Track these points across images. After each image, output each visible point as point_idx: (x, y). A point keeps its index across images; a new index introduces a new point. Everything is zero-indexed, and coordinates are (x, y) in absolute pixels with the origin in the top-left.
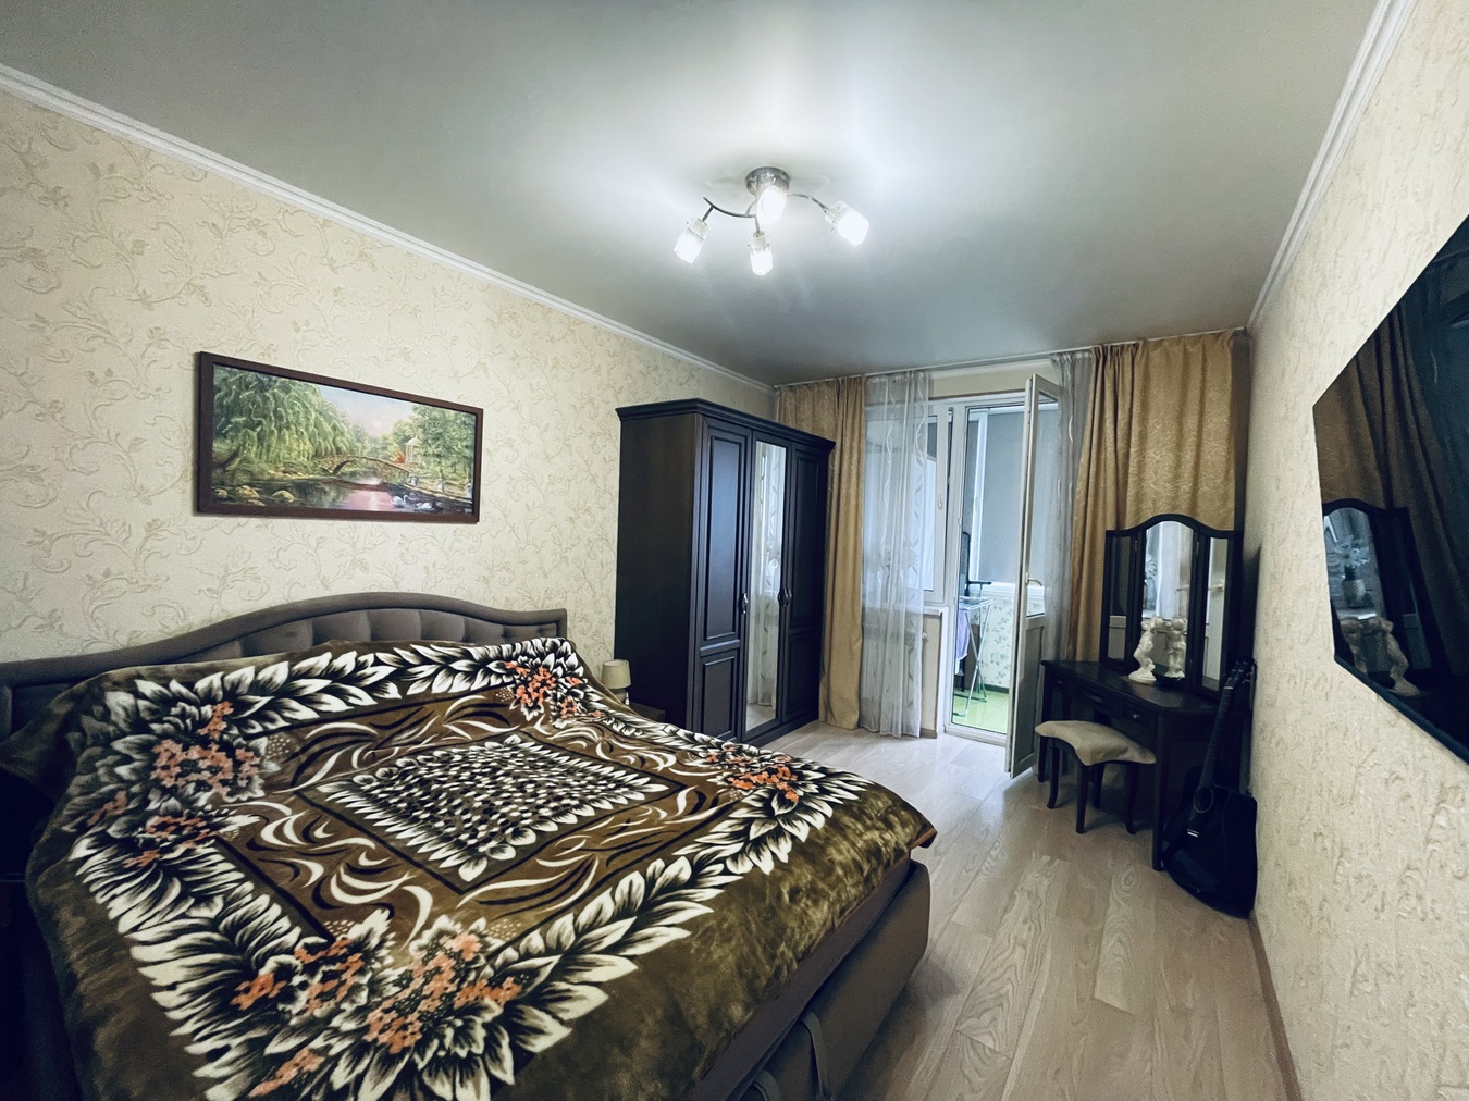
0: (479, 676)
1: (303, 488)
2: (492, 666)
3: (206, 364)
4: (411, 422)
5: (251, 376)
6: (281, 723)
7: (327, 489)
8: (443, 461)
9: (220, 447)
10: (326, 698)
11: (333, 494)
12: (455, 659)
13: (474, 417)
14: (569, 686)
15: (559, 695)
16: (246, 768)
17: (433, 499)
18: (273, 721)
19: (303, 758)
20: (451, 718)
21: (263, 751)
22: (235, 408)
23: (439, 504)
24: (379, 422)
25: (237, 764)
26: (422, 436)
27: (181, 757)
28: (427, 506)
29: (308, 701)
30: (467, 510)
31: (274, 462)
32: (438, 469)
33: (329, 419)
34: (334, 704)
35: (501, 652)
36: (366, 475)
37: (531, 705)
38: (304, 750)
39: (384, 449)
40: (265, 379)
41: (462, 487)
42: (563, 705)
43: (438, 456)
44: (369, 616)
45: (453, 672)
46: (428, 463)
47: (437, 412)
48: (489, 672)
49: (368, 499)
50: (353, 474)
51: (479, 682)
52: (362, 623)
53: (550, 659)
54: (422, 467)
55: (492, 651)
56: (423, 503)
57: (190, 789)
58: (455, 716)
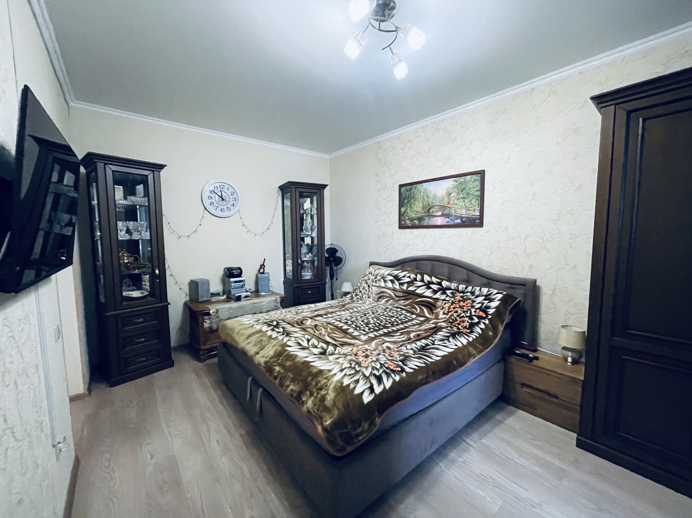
0: (439, 293)
1: (420, 219)
2: (448, 292)
3: (401, 187)
4: (452, 187)
5: (408, 187)
6: (378, 285)
7: (426, 218)
8: (466, 200)
9: (403, 210)
10: (389, 282)
12: (433, 283)
13: (480, 175)
14: (473, 313)
16: (370, 292)
17: (461, 218)
21: (373, 290)
22: (405, 198)
23: (464, 219)
26: (456, 191)
27: (364, 285)
28: (459, 221)
29: (385, 281)
30: (477, 221)
31: (412, 212)
32: (463, 204)
33: (426, 194)
36: (437, 211)
37: (446, 312)
38: (379, 293)
39: (442, 200)
40: (411, 187)
41: (474, 210)
42: (459, 320)
43: (463, 198)
46: (459, 202)
47: (462, 179)
48: (444, 293)
49: (438, 220)
50: (433, 212)
51: (437, 296)
53: (480, 299)
54: (457, 204)
55: (454, 286)
56: (457, 219)
57: (363, 293)
58: (419, 303)
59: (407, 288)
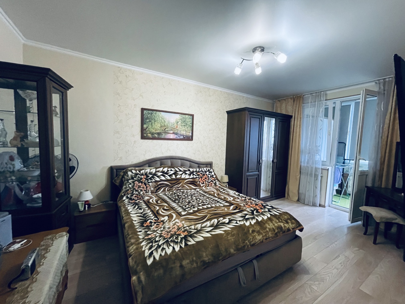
0: (192, 175)
1: (159, 134)
2: (194, 173)
3: (143, 110)
4: (179, 118)
5: (150, 112)
6: (154, 181)
7: (163, 134)
8: (185, 127)
9: (145, 126)
10: (162, 176)
11: (164, 135)
12: (187, 171)
13: (192, 116)
14: (211, 180)
15: (209, 181)
16: (148, 188)
17: (183, 136)
18: (152, 180)
19: (157, 188)
20: (185, 184)
21: (151, 185)
22: (147, 118)
23: (184, 136)
24: (172, 119)
25: (147, 187)
26: (181, 122)
27: (138, 185)
28: (182, 137)
29: (158, 177)
30: (190, 138)
31: (153, 129)
32: (184, 129)
33: (163, 119)
34: (163, 178)
35: (196, 170)
36: (170, 130)
37: (202, 183)
38: (158, 186)
39: (174, 125)
40: (152, 112)
41: (189, 133)
42: (210, 184)
43: (184, 126)
44: (170, 160)
45: (186, 174)
46: (182, 127)
47: (184, 116)
48: (194, 175)
49: (170, 136)
50: (168, 130)
51: (192, 176)
52: (169, 162)
53: (208, 173)
54: (181, 128)
55: (195, 170)
57: (140, 191)
59: (175, 177)
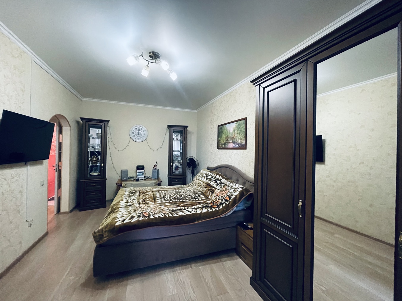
0: (219, 185)
2: (223, 185)
3: (218, 127)
4: (235, 127)
8: (240, 134)
11: (227, 145)
12: (218, 180)
13: (245, 120)
17: (239, 144)
22: (220, 133)
26: (237, 129)
30: (244, 146)
31: (222, 140)
33: (227, 130)
35: (227, 183)
39: (232, 134)
40: (222, 127)
41: (244, 140)
47: (239, 122)
49: (230, 145)
50: (229, 140)
54: (237, 136)
58: (209, 190)
59: (208, 181)
